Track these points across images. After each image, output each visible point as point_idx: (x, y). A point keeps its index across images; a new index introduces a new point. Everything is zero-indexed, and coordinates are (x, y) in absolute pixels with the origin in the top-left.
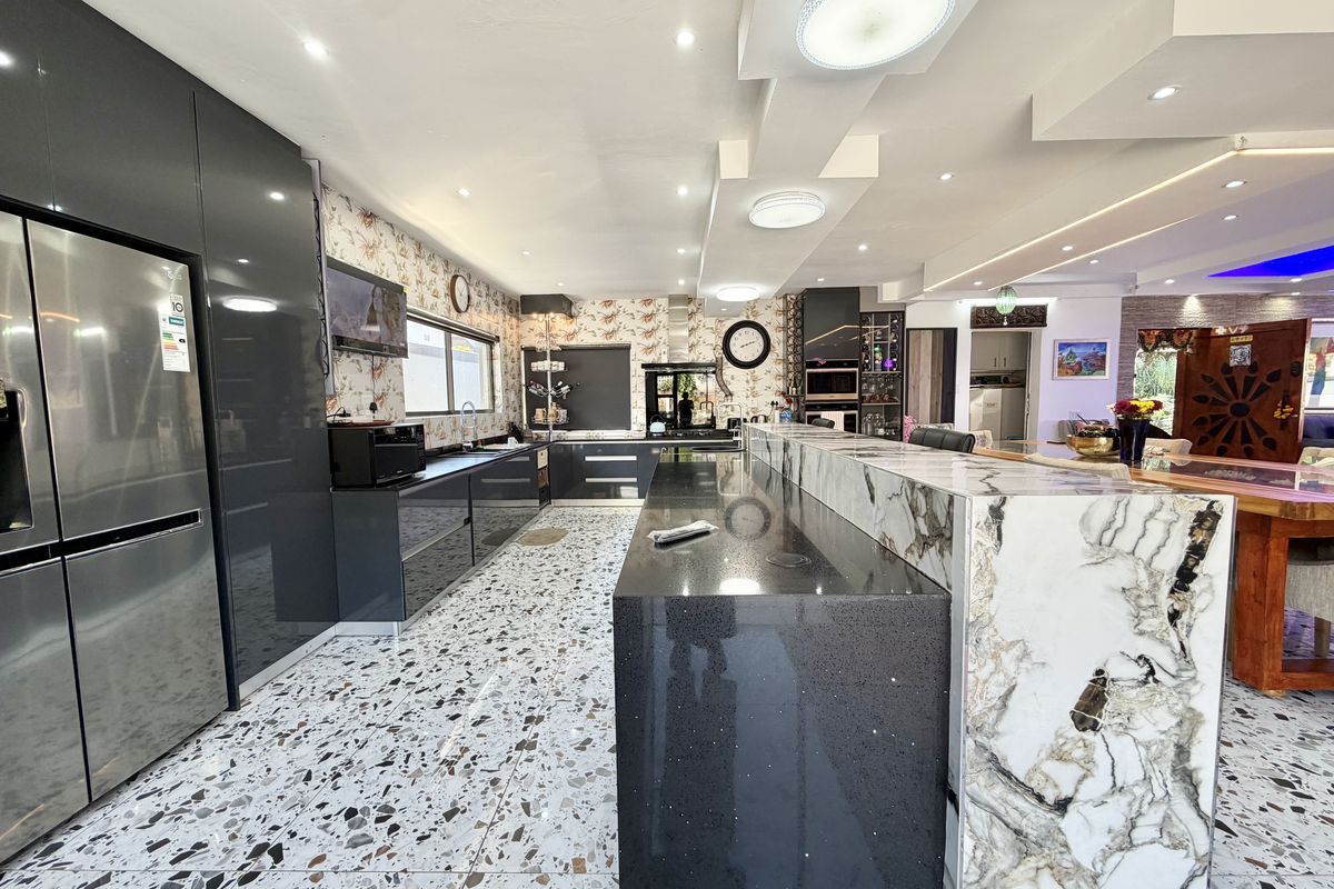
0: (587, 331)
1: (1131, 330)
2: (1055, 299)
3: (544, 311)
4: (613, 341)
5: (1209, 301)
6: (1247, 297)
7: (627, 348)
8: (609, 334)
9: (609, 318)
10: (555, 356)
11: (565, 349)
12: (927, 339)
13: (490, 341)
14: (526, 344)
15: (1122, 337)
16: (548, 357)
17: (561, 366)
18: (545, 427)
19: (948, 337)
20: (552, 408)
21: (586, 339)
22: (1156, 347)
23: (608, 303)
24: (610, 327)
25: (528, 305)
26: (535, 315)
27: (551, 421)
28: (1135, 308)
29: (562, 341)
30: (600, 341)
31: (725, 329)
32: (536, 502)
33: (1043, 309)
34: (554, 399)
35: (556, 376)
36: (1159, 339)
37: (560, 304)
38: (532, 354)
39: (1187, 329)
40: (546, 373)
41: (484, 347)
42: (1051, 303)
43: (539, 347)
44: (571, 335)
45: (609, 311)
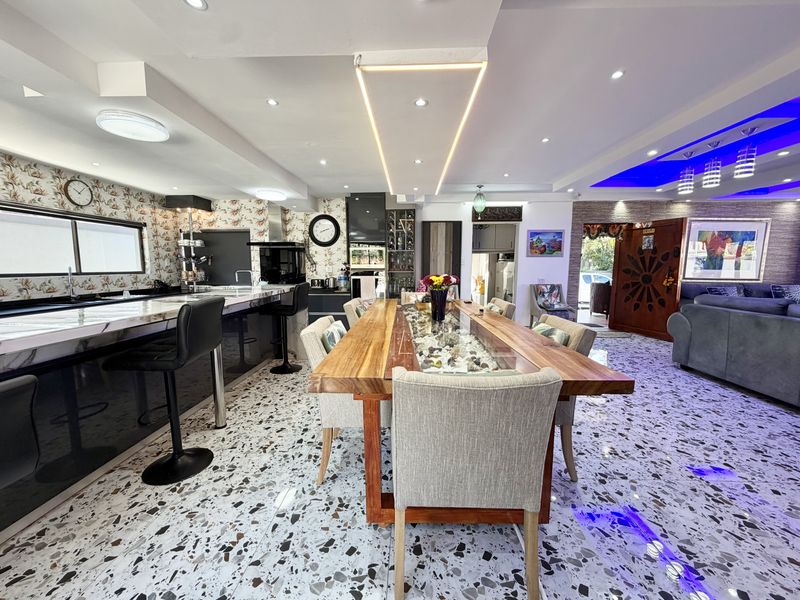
0: (220, 220)
1: (578, 224)
2: (526, 203)
4: (238, 227)
5: (632, 205)
6: (657, 203)
7: (249, 231)
8: (236, 223)
11: (206, 232)
12: (442, 229)
13: (140, 226)
15: (573, 229)
16: (191, 237)
19: (456, 227)
21: (221, 226)
22: (597, 236)
23: (234, 202)
24: (236, 218)
25: (172, 202)
28: (581, 209)
30: (229, 227)
31: (310, 220)
33: (520, 209)
34: (196, 265)
36: (600, 230)
39: (618, 224)
42: (525, 205)
44: (211, 223)
45: (235, 207)
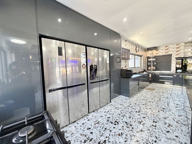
0: (161, 52)
3: (152, 50)
4: (167, 54)
7: (171, 55)
9: (166, 50)
10: (153, 58)
11: (155, 56)
13: (141, 56)
14: (147, 56)
16: (152, 58)
17: (155, 59)
18: (151, 70)
20: (152, 67)
21: (160, 54)
23: (166, 47)
24: (167, 51)
25: (149, 49)
26: (150, 51)
27: (152, 69)
29: (155, 55)
30: (164, 54)
32: (149, 83)
34: (153, 65)
35: (153, 61)
37: (156, 48)
38: (148, 58)
40: (151, 61)
41: (140, 57)
43: (150, 56)
44: (157, 54)
